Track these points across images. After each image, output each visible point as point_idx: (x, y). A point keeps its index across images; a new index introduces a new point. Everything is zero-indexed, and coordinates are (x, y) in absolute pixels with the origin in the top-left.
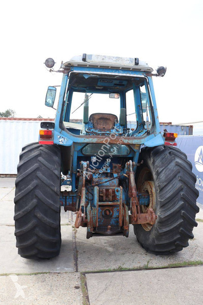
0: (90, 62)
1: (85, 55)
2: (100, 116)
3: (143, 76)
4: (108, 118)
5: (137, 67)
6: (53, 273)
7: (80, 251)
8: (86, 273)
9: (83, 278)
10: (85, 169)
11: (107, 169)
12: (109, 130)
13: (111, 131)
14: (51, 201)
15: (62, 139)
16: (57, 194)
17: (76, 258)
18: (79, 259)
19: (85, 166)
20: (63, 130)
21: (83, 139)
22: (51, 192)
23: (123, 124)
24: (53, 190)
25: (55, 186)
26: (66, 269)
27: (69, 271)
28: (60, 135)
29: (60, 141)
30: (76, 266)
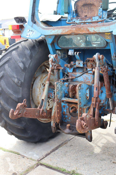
6: (21, 155)
7: (69, 144)
8: (42, 165)
9: (32, 168)
10: (50, 63)
11: (79, 63)
12: (91, 18)
13: (93, 18)
14: (11, 92)
15: (31, 33)
16: (17, 85)
17: (57, 148)
18: (57, 151)
19: (50, 59)
20: (35, 23)
21: (49, 31)
22: (12, 83)
23: (105, 8)
24: (14, 82)
25: (17, 78)
26: (35, 155)
27: (33, 158)
28: (31, 29)
29: (28, 34)
30: (46, 155)
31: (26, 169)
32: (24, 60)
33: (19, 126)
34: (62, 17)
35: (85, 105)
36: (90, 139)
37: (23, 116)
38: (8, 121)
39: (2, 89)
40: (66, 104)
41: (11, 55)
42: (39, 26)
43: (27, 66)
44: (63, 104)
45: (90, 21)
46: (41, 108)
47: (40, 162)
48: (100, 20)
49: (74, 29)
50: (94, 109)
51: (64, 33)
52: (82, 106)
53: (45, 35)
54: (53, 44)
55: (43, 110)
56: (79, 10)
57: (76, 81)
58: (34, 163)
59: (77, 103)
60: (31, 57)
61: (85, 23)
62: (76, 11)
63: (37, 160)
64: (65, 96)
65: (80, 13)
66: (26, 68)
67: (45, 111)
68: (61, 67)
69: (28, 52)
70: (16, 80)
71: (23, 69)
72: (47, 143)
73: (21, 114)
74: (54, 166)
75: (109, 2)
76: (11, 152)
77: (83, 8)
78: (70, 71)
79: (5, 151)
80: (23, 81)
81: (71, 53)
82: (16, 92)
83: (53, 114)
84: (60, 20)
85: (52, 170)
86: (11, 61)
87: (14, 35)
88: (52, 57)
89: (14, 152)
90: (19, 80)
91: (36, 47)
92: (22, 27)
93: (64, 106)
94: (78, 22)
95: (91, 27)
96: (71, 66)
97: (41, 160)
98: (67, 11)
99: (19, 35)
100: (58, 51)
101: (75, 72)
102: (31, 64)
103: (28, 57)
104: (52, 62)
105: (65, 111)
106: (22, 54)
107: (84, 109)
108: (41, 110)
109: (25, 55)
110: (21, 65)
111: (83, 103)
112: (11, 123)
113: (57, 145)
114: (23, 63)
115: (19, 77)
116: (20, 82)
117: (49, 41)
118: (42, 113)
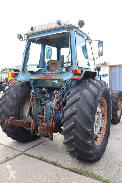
0: (35, 31)
1: (32, 27)
2: (51, 62)
3: (66, 31)
4: (56, 63)
5: (60, 26)
6: (14, 149)
7: (44, 143)
8: (24, 154)
9: (18, 155)
10: (31, 95)
11: (48, 96)
12: (55, 71)
13: (56, 71)
14: (8, 111)
15: (22, 77)
16: (12, 107)
17: (36, 146)
18: (35, 147)
19: (31, 93)
20: (24, 72)
21: (31, 77)
22: (9, 105)
23: (62, 66)
24: (10, 105)
25: (12, 103)
26: (22, 149)
27: (20, 150)
28: (22, 75)
29: (20, 78)
30: (28, 149)
31: (15, 155)
32: (17, 92)
33: (13, 131)
34: (40, 69)
35: (49, 119)
36: (52, 139)
37: (14, 125)
38: (6, 128)
39: (4, 109)
40: (40, 119)
41: (10, 90)
42: (26, 74)
43: (18, 96)
44: (38, 119)
45: (54, 72)
46: (24, 120)
47: (24, 152)
48: (60, 72)
49: (44, 77)
50: (53, 121)
51: (39, 78)
52: (47, 120)
53: (29, 79)
54: (34, 84)
55: (26, 122)
56: (49, 66)
57: (46, 106)
58: (20, 153)
59: (44, 118)
60: (21, 91)
61: (52, 73)
62: (48, 67)
63: (22, 151)
64: (39, 114)
65: (50, 68)
66: (18, 97)
67: (27, 122)
68: (38, 97)
69: (19, 88)
70: (11, 104)
71: (16, 98)
72: (31, 143)
73: (12, 124)
74: (32, 155)
75: (64, 63)
76: (8, 147)
77: (51, 65)
78: (43, 100)
79: (4, 146)
80: (15, 105)
81: (43, 89)
82: (11, 111)
83: (32, 125)
84: (38, 71)
85: (29, 157)
86: (10, 93)
87: (13, 79)
88: (32, 91)
89: (10, 147)
90: (13, 104)
91: (25, 85)
92: (17, 74)
93: (39, 120)
94: (48, 72)
95: (53, 76)
96: (43, 97)
97: (25, 151)
98: (42, 66)
99: (15, 79)
100: (37, 88)
101: (46, 100)
102: (21, 95)
103: (20, 91)
104: (32, 94)
105: (39, 123)
106: (16, 90)
107: (48, 122)
108: (25, 121)
109: (18, 90)
110: (15, 95)
111: (48, 118)
112: (8, 129)
113: (37, 144)
114: (16, 94)
115: (13, 102)
116: (13, 105)
117: (32, 82)
118: (25, 124)
